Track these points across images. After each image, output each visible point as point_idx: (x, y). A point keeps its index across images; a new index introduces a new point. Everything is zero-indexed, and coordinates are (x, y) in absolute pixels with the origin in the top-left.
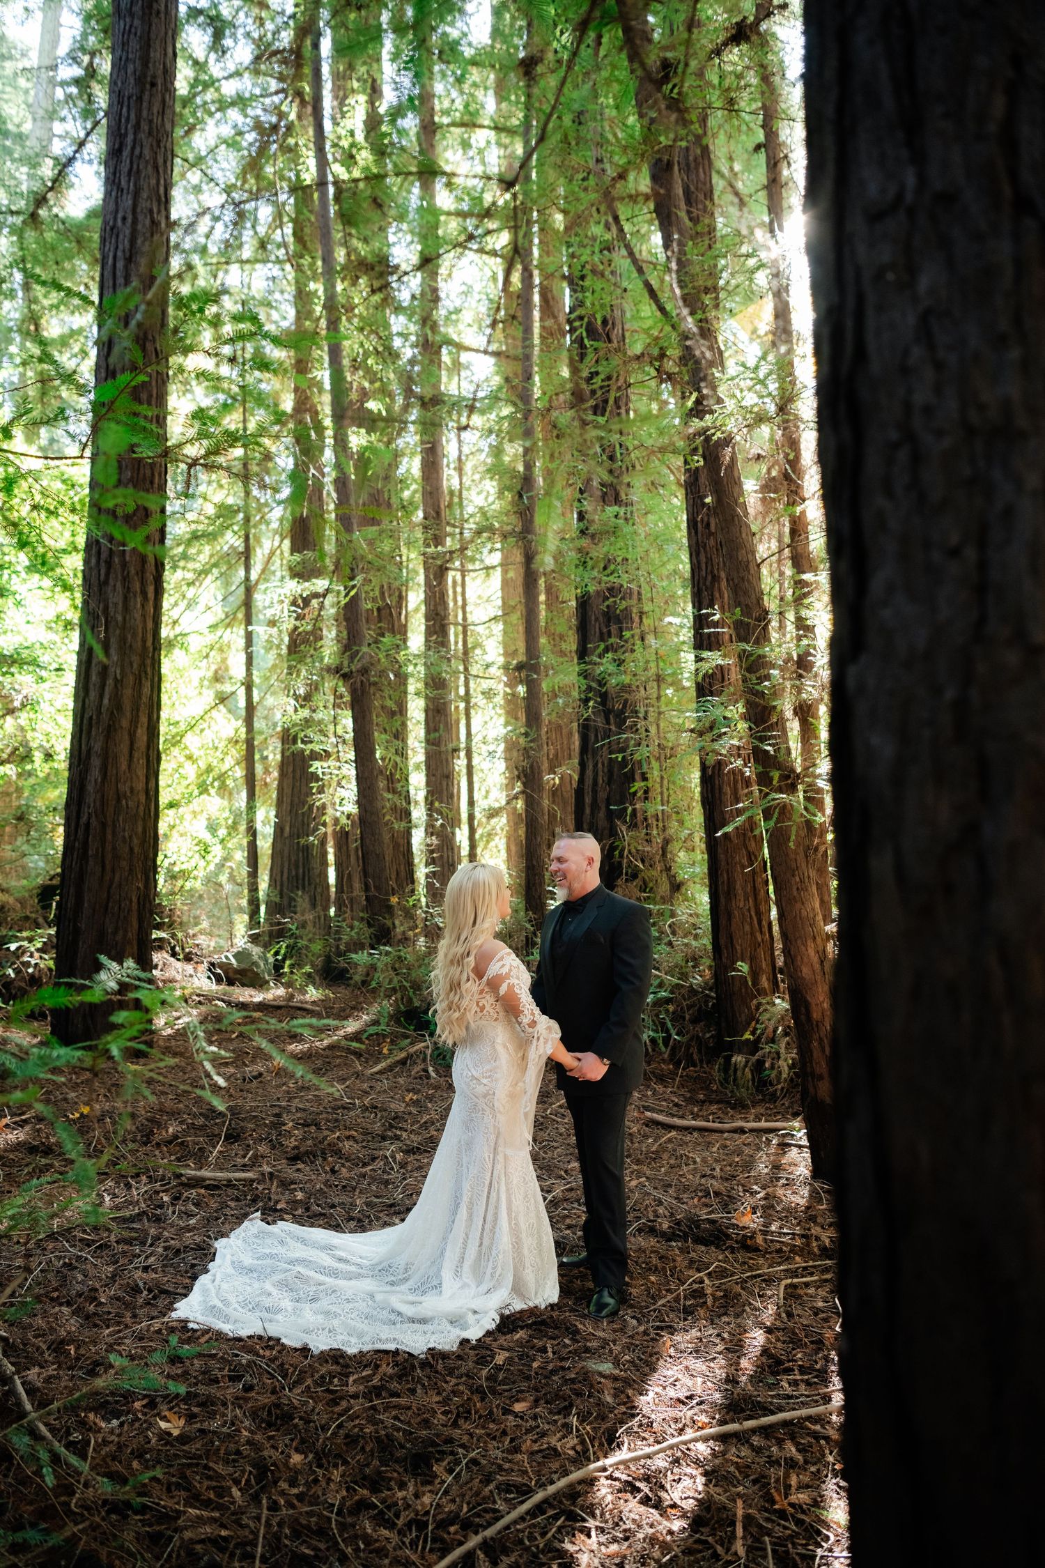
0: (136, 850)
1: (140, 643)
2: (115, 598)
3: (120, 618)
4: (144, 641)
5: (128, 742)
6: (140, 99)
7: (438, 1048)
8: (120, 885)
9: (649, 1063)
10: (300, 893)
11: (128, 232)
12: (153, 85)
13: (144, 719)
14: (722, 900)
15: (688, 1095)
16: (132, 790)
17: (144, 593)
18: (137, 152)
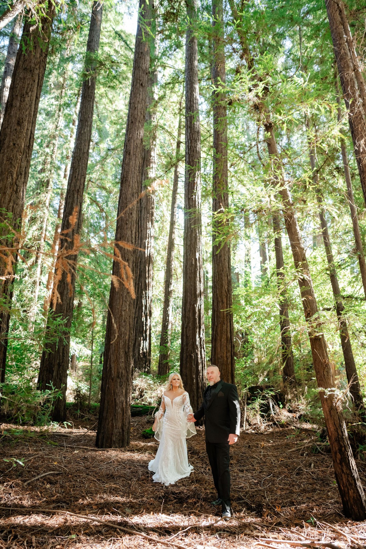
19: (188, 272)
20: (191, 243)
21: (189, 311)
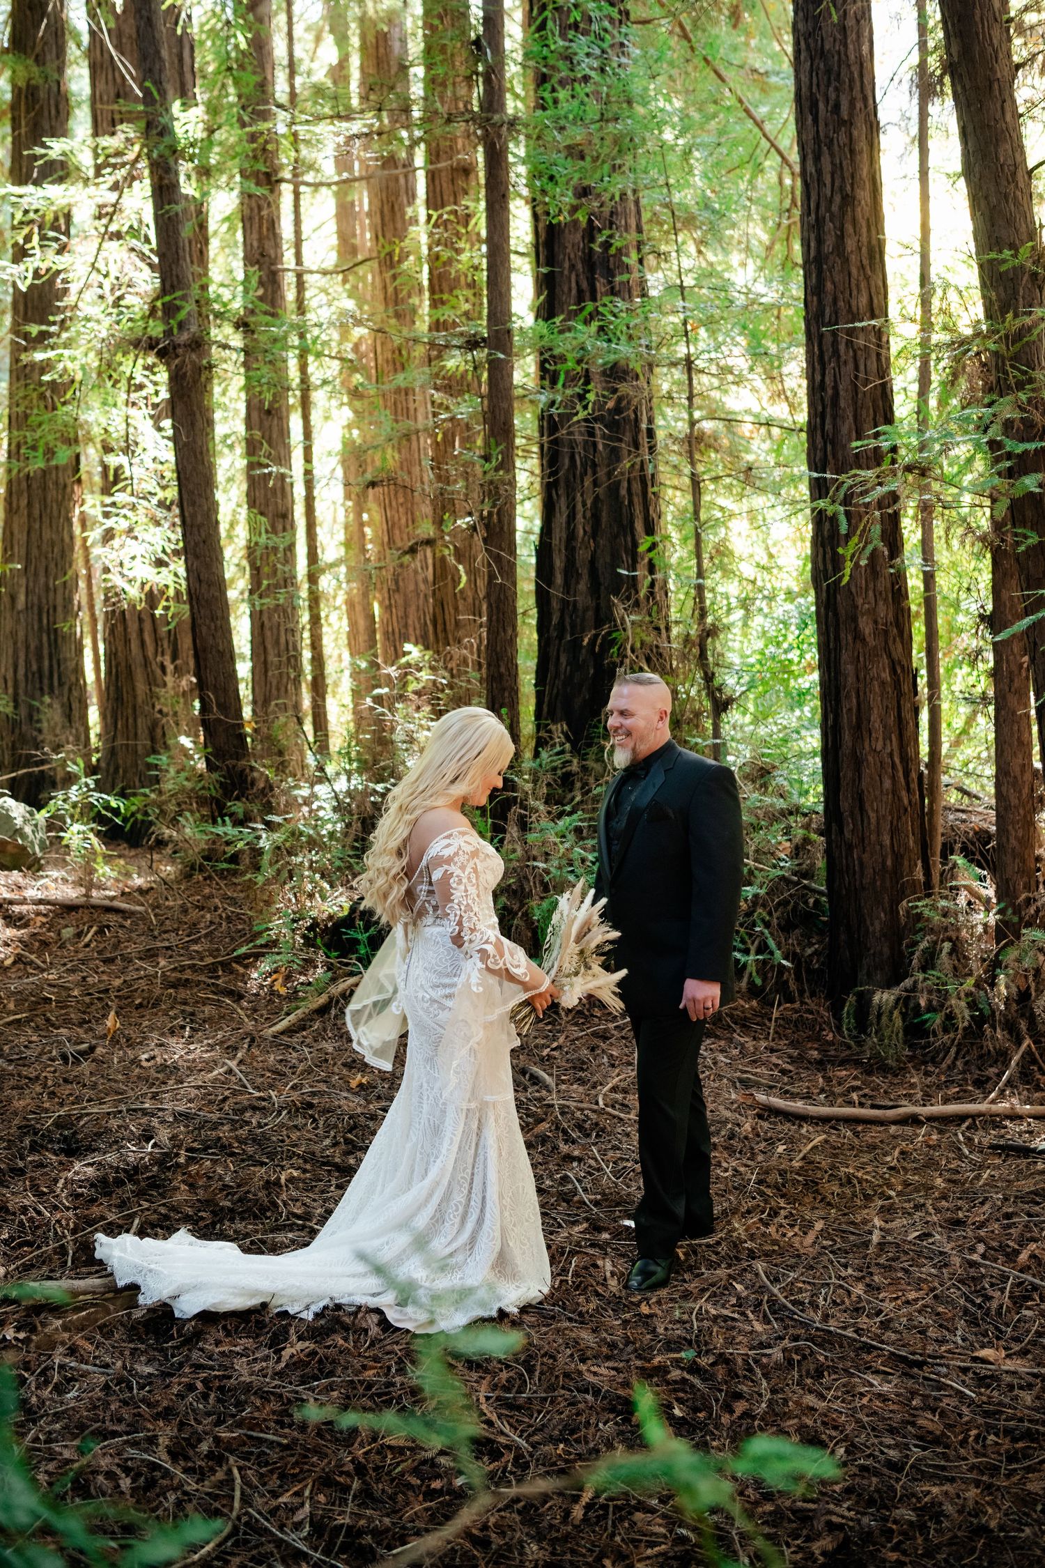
10: (47, 699)
14: (847, 737)
15: (796, 1053)
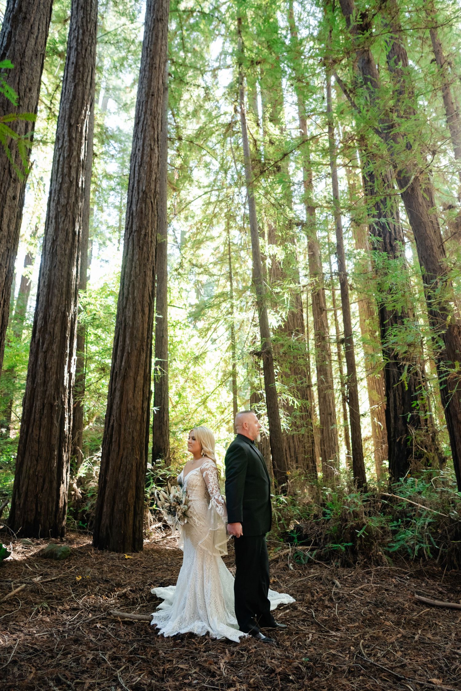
0: (135, 438)
1: (140, 335)
2: (129, 314)
3: (131, 323)
4: (143, 334)
5: (133, 384)
6: (147, 102)
7: (296, 553)
8: (126, 457)
9: (425, 566)
11: (140, 155)
12: (153, 95)
13: (141, 372)
15: (450, 587)
16: (134, 407)
17: (143, 311)
18: (145, 122)
19: (59, 252)
20: (68, 203)
21: (55, 322)
